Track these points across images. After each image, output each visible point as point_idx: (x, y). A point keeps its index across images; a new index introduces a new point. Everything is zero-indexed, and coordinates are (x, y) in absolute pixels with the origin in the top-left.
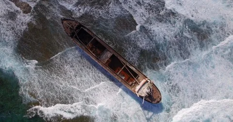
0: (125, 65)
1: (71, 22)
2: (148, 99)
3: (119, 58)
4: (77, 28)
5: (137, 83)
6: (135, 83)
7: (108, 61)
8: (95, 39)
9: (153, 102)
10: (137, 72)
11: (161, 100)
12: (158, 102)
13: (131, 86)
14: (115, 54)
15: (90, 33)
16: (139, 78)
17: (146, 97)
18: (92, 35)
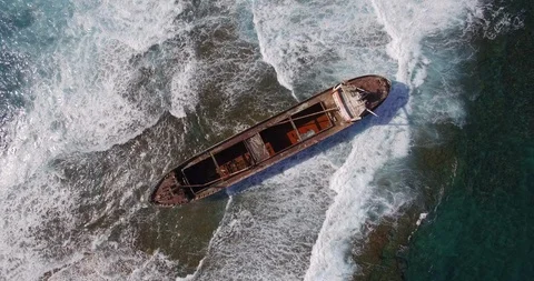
0: (291, 120)
1: (162, 186)
2: (373, 104)
3: (271, 125)
4: (180, 180)
5: (334, 112)
6: (333, 115)
7: (268, 148)
8: (216, 155)
9: (384, 97)
10: (313, 102)
11: (385, 80)
12: (388, 86)
13: (334, 125)
14: (260, 130)
15: (201, 159)
16: (326, 103)
17: (367, 106)
18: (206, 157)
